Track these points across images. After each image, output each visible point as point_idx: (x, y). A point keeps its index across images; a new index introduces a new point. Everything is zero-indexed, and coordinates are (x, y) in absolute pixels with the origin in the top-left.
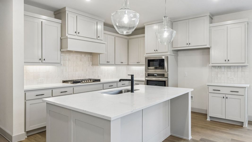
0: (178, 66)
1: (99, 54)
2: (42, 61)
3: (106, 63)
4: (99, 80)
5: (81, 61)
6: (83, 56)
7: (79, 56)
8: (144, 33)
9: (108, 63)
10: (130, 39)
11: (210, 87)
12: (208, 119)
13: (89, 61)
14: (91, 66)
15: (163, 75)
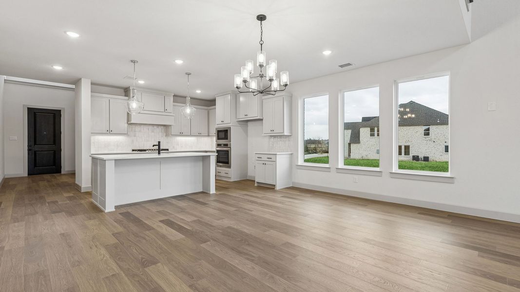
0: (247, 136)
1: (171, 126)
2: (109, 132)
3: (179, 134)
4: (168, 150)
5: (153, 132)
6: (155, 127)
7: (150, 127)
8: (215, 105)
9: (181, 134)
10: (210, 109)
11: (256, 155)
12: (256, 185)
13: (162, 132)
14: (164, 136)
15: (226, 145)
